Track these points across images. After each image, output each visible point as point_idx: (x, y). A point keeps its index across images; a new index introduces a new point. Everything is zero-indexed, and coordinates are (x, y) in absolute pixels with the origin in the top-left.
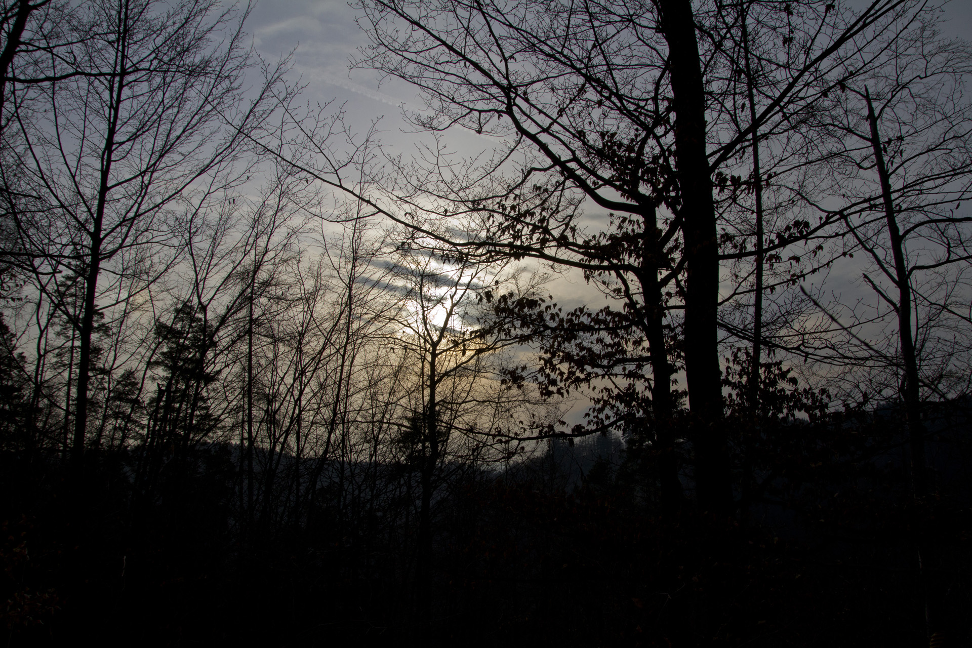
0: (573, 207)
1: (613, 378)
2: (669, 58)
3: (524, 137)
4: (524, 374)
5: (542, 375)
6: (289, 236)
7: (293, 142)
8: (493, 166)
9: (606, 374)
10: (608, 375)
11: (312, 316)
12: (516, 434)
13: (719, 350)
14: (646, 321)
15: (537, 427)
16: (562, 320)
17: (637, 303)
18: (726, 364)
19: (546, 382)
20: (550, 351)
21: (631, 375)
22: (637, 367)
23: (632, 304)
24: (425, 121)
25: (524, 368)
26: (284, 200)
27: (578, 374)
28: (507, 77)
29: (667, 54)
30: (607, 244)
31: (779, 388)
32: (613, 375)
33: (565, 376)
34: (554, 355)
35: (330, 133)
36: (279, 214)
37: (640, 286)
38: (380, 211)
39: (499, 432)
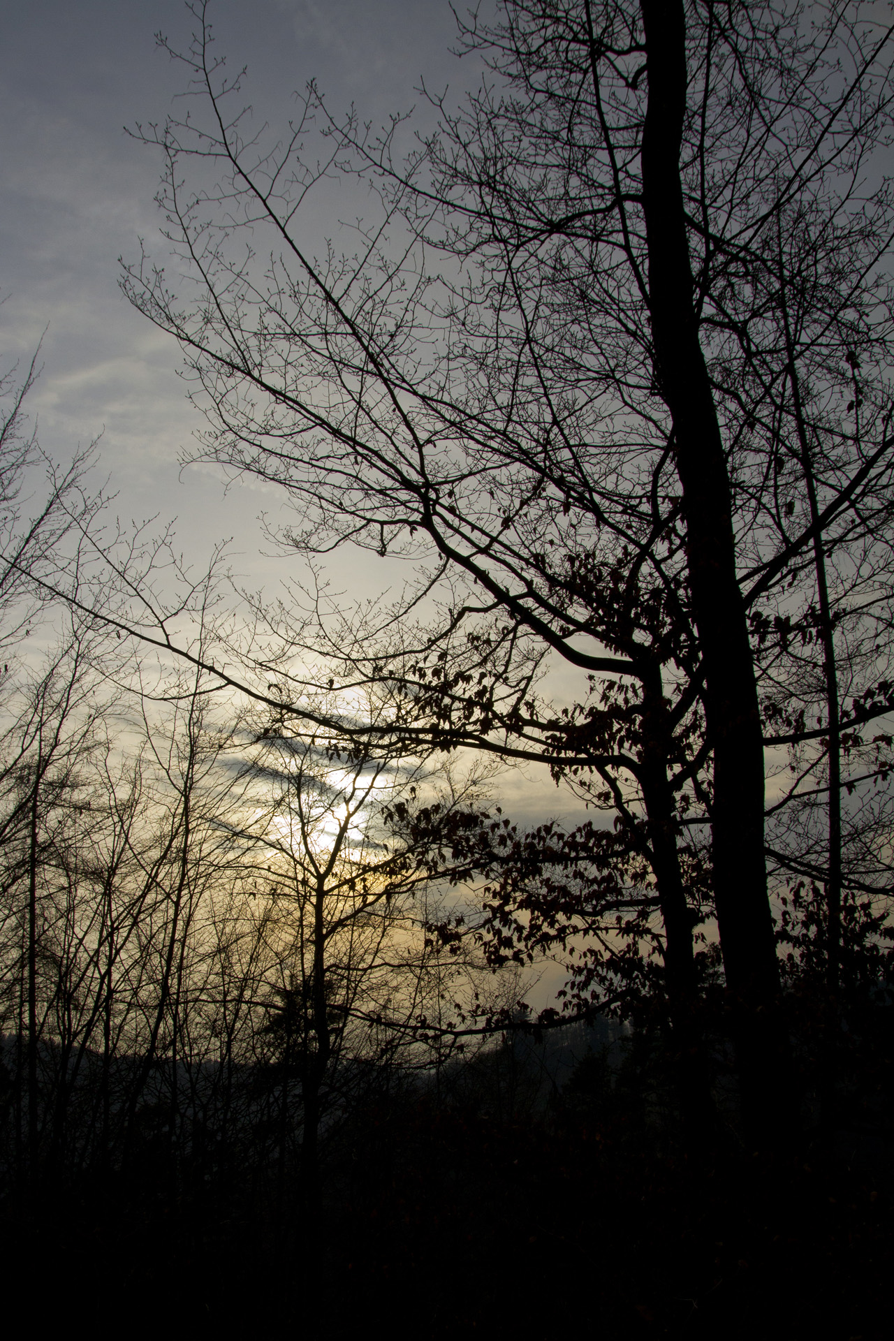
0: (531, 664)
1: (602, 934)
2: (672, 431)
3: (451, 561)
4: (462, 929)
5: (489, 932)
6: (91, 718)
7: (95, 581)
8: (406, 605)
9: (590, 928)
10: (594, 930)
11: (127, 841)
12: (450, 1025)
13: (769, 885)
14: (650, 844)
15: (483, 1013)
16: (517, 845)
17: (635, 816)
18: (783, 908)
19: (495, 942)
20: (499, 893)
21: (628, 929)
22: (638, 917)
23: (626, 819)
24: (299, 539)
25: (460, 921)
26: (83, 665)
27: (546, 928)
28: (422, 473)
29: (670, 428)
30: (585, 722)
31: (868, 945)
32: (601, 929)
33: (525, 933)
34: (506, 899)
35: (151, 567)
36: (76, 686)
37: (640, 787)
38: (230, 682)
39: (423, 1022)
